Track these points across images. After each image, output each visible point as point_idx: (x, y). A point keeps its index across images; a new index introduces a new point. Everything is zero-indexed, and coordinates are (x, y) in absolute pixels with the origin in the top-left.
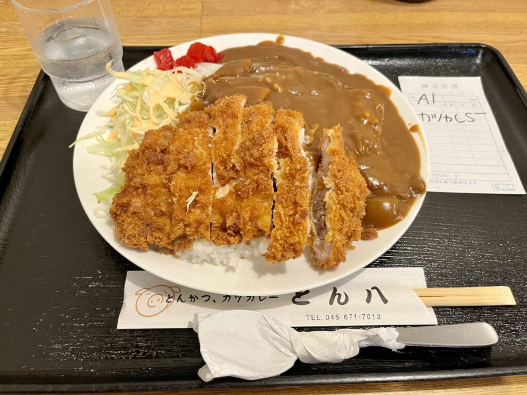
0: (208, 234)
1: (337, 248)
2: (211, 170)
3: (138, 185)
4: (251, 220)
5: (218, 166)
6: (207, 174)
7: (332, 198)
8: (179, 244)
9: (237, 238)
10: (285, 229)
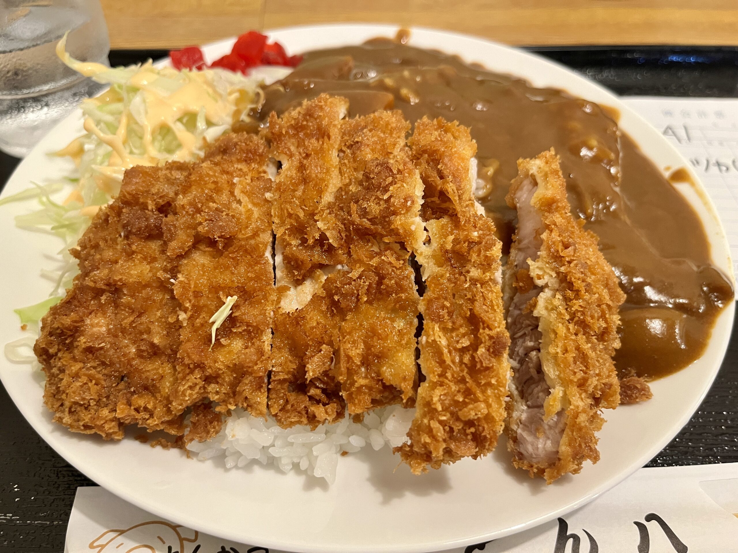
0: (261, 398)
1: (580, 429)
2: (269, 249)
3: (101, 285)
4: (366, 362)
5: (286, 237)
6: (262, 256)
7: (555, 308)
8: (194, 424)
9: (332, 407)
10: (451, 384)
